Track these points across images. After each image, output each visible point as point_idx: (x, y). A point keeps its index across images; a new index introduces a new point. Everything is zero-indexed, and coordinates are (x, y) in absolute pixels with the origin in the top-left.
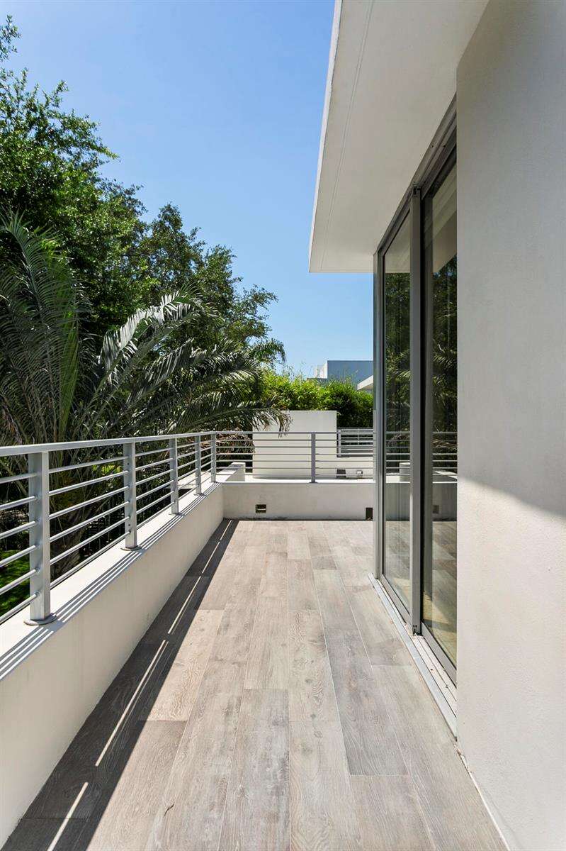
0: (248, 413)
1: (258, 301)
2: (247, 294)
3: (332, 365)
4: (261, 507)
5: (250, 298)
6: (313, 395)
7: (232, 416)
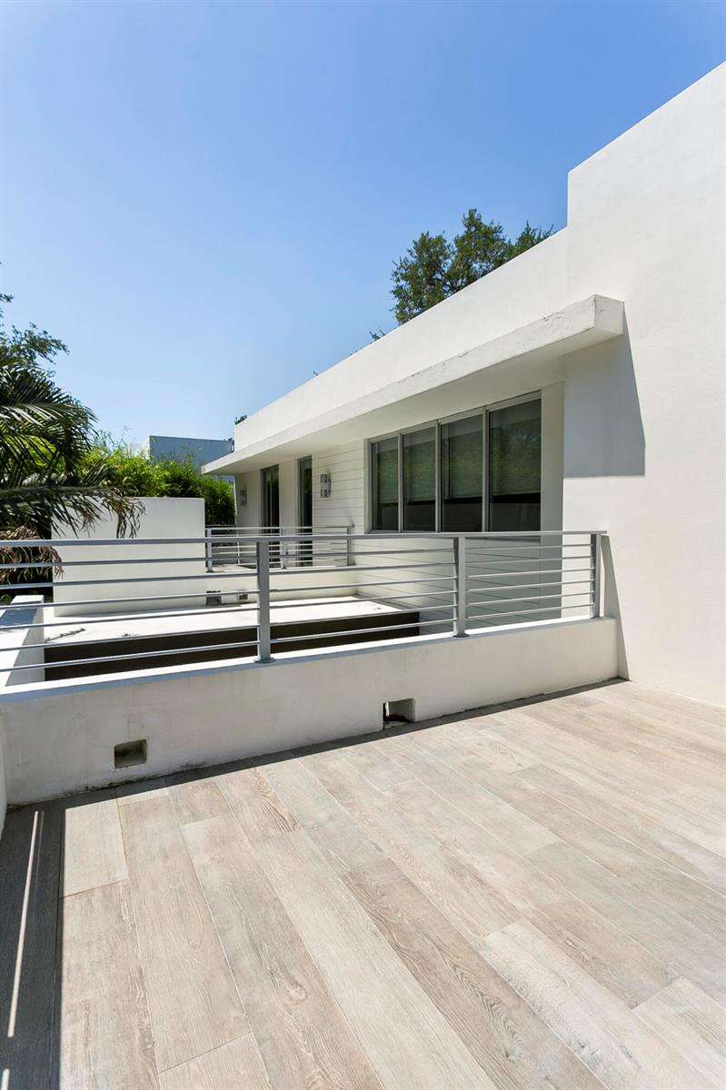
0: (49, 496)
1: (36, 349)
2: (19, 335)
3: (155, 441)
4: (130, 752)
5: (24, 342)
6: (147, 476)
7: (14, 502)
